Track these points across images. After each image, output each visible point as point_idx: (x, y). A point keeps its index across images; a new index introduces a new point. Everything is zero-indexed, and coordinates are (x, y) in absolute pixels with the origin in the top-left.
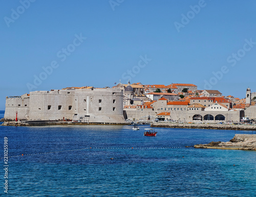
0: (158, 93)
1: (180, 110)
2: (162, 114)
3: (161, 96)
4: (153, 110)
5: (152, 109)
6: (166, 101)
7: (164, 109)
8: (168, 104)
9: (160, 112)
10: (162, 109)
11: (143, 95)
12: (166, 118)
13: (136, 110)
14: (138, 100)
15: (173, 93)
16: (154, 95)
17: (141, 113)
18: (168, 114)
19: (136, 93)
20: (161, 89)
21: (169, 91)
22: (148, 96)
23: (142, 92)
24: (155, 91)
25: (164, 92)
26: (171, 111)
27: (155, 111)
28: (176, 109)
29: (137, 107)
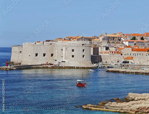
0: (133, 41)
1: (139, 55)
2: (128, 58)
3: (135, 42)
4: (122, 55)
5: (120, 54)
6: (131, 48)
7: (129, 54)
8: (133, 50)
9: (126, 56)
10: (128, 54)
11: (120, 42)
12: (130, 61)
13: (108, 54)
14: (113, 47)
15: (145, 40)
16: (129, 42)
17: (112, 57)
18: (132, 58)
19: (115, 41)
20: (136, 37)
21: (142, 39)
22: (124, 42)
23: (120, 40)
24: (131, 38)
25: (139, 39)
26: (134, 56)
27: (123, 55)
28: (139, 54)
29: (110, 53)
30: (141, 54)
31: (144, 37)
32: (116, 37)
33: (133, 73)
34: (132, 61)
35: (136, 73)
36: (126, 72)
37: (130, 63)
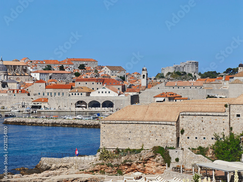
0: (47, 72)
2: (39, 100)
3: (50, 74)
4: (29, 95)
5: (26, 95)
6: (44, 84)
7: (42, 94)
8: (47, 87)
9: (37, 97)
10: (39, 94)
11: (26, 74)
12: (43, 105)
13: (6, 95)
14: (13, 82)
15: (67, 71)
16: (41, 74)
17: (13, 100)
18: (46, 100)
19: (18, 72)
20: (52, 66)
21: (62, 68)
22: (33, 75)
23: (25, 70)
24: (44, 68)
25: (56, 70)
26: (49, 97)
27: (32, 96)
28: (57, 94)
29: (8, 91)
30: (61, 94)
31: (65, 66)
32: (19, 66)
33: (49, 124)
34: (46, 105)
35: (52, 124)
36: (36, 123)
37: (43, 108)
